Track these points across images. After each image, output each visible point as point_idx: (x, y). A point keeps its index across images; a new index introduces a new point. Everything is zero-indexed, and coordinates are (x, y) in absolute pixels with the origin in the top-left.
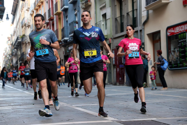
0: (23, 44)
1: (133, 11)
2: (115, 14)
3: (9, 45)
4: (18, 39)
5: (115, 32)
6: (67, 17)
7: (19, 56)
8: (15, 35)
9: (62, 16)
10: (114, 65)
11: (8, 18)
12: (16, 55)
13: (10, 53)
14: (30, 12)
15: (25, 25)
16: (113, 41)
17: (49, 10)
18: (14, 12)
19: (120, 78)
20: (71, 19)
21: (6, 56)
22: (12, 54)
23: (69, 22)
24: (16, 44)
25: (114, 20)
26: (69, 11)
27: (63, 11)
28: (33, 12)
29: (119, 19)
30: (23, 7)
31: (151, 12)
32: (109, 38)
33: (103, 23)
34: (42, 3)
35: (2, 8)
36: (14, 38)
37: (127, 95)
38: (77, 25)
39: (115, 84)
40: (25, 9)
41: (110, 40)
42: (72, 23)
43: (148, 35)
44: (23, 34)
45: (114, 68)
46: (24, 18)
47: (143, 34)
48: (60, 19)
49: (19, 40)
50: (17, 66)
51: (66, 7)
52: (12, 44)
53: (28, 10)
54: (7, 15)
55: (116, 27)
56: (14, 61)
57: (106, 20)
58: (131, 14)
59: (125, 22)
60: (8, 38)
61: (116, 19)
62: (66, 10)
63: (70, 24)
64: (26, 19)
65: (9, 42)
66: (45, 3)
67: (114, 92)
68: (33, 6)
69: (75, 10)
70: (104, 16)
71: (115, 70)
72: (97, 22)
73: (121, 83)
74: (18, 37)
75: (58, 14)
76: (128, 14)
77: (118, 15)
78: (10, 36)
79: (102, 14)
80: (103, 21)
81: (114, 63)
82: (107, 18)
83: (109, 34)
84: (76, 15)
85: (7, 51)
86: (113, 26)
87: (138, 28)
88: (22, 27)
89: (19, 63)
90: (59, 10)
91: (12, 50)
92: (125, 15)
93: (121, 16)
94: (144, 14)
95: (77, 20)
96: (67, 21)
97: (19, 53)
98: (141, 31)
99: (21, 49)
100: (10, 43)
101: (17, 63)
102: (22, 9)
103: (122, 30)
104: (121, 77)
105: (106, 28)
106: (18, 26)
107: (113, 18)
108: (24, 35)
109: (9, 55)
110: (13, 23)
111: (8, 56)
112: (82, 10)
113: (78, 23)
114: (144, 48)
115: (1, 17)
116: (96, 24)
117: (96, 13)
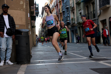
2: (85, 13)
6: (64, 15)
9: (62, 14)
11: (40, 16)
12: (44, 31)
17: (57, 12)
18: (42, 14)
20: (66, 15)
21: (40, 32)
22: (42, 31)
23: (65, 17)
26: (65, 12)
27: (62, 12)
29: (87, 15)
31: (101, 11)
33: (80, 17)
34: (54, 9)
35: (38, 12)
38: (69, 18)
43: (100, 21)
47: (98, 21)
48: (61, 15)
51: (64, 10)
56: (43, 34)
58: (92, 12)
59: (90, 16)
60: (40, 24)
62: (64, 12)
66: (55, 9)
69: (68, 11)
70: (81, 13)
75: (61, 14)
76: (91, 12)
77: (87, 13)
79: (79, 13)
80: (80, 15)
82: (82, 14)
84: (68, 14)
87: (96, 18)
89: (45, 34)
90: (61, 12)
91: (42, 29)
92: (90, 13)
93: (88, 13)
94: (99, 12)
97: (45, 30)
98: (97, 19)
101: (44, 34)
109: (41, 31)
110: (42, 18)
112: (71, 12)
113: (69, 17)
114: (99, 27)
115: (38, 16)
116: (77, 17)
117: (77, 12)
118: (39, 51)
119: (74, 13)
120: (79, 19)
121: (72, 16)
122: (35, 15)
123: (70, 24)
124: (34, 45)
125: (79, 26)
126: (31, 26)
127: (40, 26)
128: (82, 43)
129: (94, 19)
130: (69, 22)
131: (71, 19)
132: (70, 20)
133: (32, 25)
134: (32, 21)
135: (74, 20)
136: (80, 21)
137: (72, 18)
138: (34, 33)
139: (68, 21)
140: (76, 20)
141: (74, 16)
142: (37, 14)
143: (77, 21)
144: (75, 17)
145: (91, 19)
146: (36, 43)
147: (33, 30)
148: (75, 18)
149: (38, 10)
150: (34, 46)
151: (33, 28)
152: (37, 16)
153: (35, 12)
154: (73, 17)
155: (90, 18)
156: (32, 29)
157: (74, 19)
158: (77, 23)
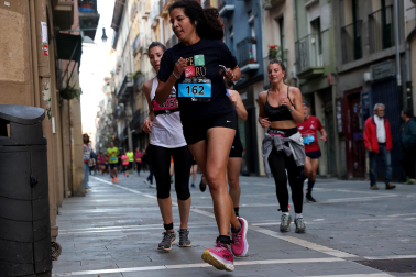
0: (138, 91)
1: (383, 10)
2: (342, 20)
3: (108, 94)
4: (125, 81)
5: (340, 58)
6: (231, 29)
7: (131, 119)
8: (121, 73)
10: (341, 135)
11: (104, 37)
12: (123, 116)
13: (111, 111)
14: (150, 22)
15: (141, 50)
16: (337, 80)
18: (117, 23)
19: (356, 164)
20: (240, 33)
21: (102, 119)
22: (115, 115)
23: (237, 40)
24: (123, 92)
25: (339, 31)
26: (236, 16)
27: (222, 15)
28: (158, 21)
29: (350, 31)
30: (135, 11)
32: (328, 72)
33: (313, 40)
35: (93, 15)
36: (119, 80)
37: (375, 202)
38: (254, 46)
39: (345, 178)
40: (139, 16)
41: (331, 77)
42: (243, 42)
44: (137, 70)
45: (340, 140)
46: (138, 36)
47: (407, 62)
49: (129, 84)
50: (127, 140)
51: (228, 7)
52: (114, 93)
53: (146, 18)
54: (104, 30)
55: (344, 48)
56: (120, 129)
57: (320, 34)
58: (378, 17)
59: (365, 36)
60: (106, 79)
61: (343, 30)
62: (228, 15)
63: (238, 45)
64: (142, 37)
65: (109, 87)
67: (344, 195)
68: (157, 7)
69: (249, 13)
70: (316, 23)
71: (344, 145)
72: (301, 37)
73: (358, 174)
74: (126, 78)
76: (371, 17)
77: (348, 20)
78: (110, 76)
79: (310, 20)
80: (313, 35)
81: (341, 129)
82: (323, 28)
83: (327, 64)
84: (251, 24)
85: (105, 107)
86: (336, 45)
87: (398, 49)
88: (135, 55)
89: (130, 133)
91: (114, 106)
92: (365, 19)
93: (356, 23)
94: (410, 15)
95: (253, 35)
96: (232, 39)
97: (130, 111)
98: (402, 54)
99: (133, 103)
100: (109, 89)
101: (125, 132)
102: (133, 17)
103: (358, 55)
104: (358, 161)
105: (321, 52)
106: (126, 54)
107: (335, 28)
108: (139, 73)
109: (109, 116)
110: (115, 46)
111: (106, 119)
112: (264, 14)
113: (257, 41)
114: (410, 94)
115: (92, 35)
116: (297, 43)
117: (296, 18)
118: (99, 220)
119: (280, 21)
120: (306, 54)
121: (269, 36)
122: (76, 30)
123: (261, 78)
124: (71, 189)
125: (307, 89)
126: (56, 91)
127: (105, 88)
128: (324, 177)
129: (388, 52)
130: (255, 71)
131: (265, 53)
132: (260, 60)
133: (64, 85)
134: (63, 63)
135: (282, 57)
136: (312, 65)
137: (272, 48)
138: (70, 125)
139: (252, 61)
140: (292, 57)
141: (282, 37)
142: (90, 25)
143: (298, 63)
144: (289, 45)
145: (372, 51)
146: (83, 176)
147: (65, 108)
148: (286, 47)
149: (94, 6)
150: (73, 195)
151: (69, 98)
152: (86, 38)
153: (77, 15)
154: (277, 43)
155: (365, 48)
156: (60, 103)
157: (284, 53)
158: (300, 76)
